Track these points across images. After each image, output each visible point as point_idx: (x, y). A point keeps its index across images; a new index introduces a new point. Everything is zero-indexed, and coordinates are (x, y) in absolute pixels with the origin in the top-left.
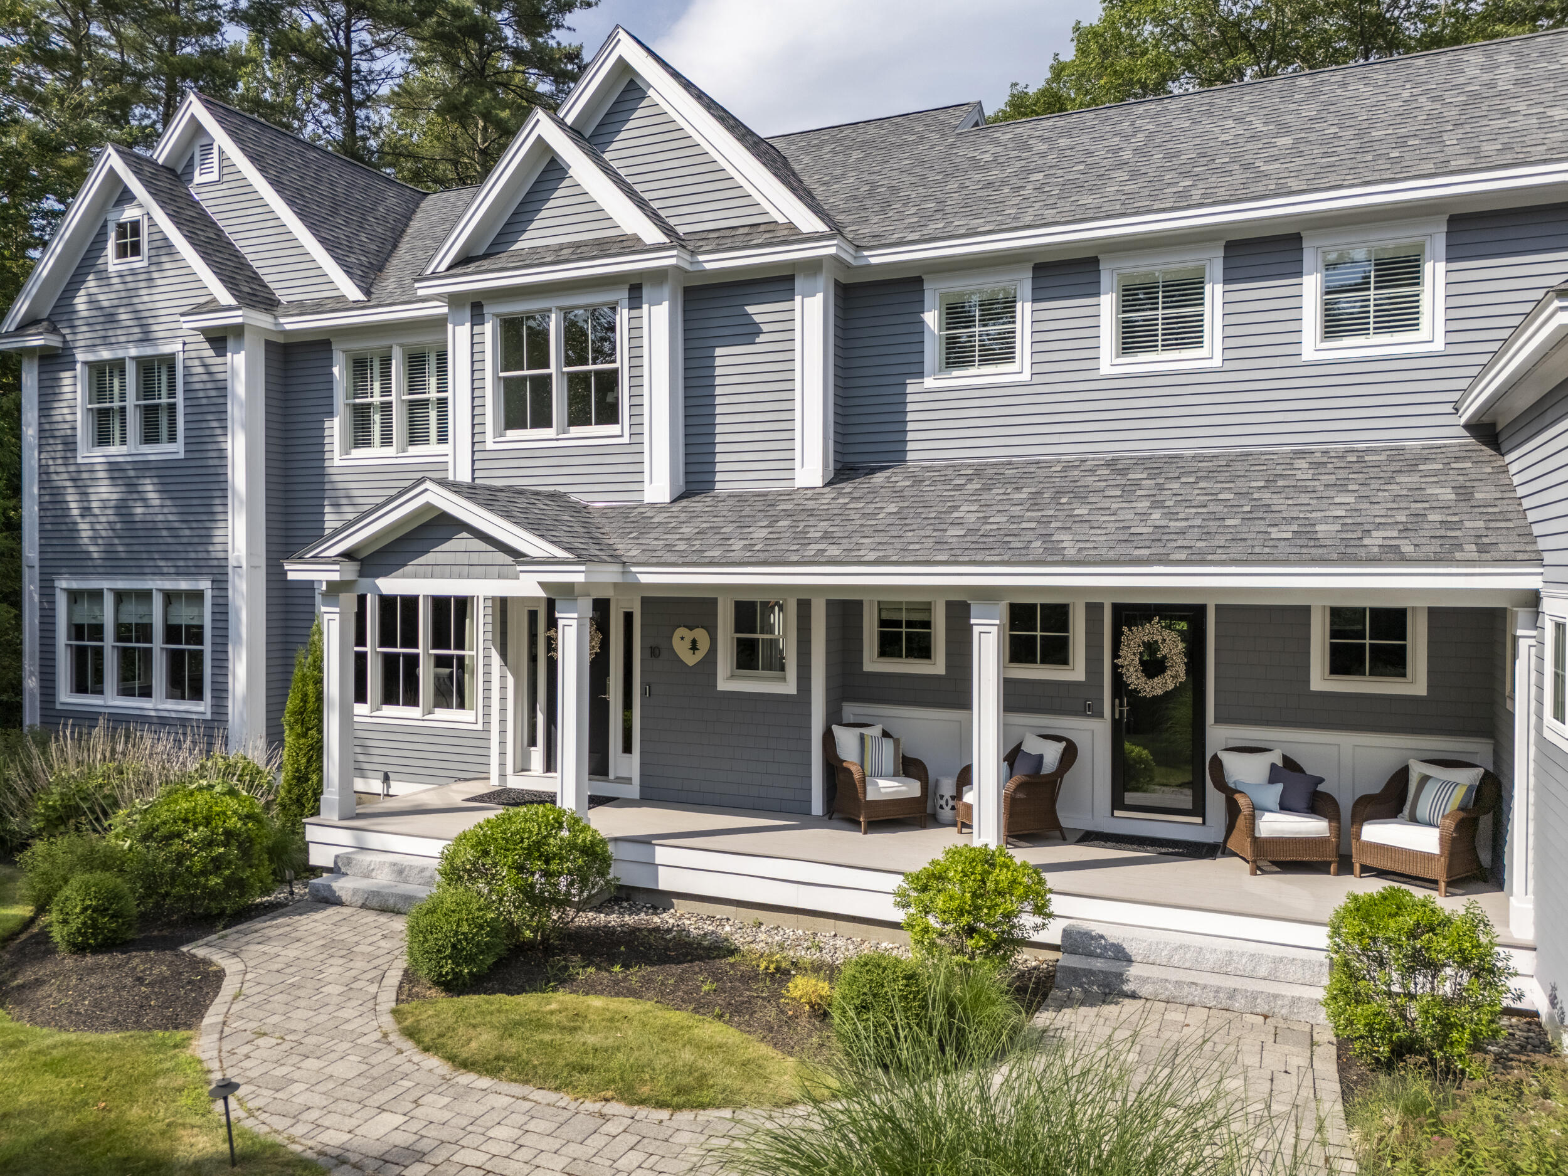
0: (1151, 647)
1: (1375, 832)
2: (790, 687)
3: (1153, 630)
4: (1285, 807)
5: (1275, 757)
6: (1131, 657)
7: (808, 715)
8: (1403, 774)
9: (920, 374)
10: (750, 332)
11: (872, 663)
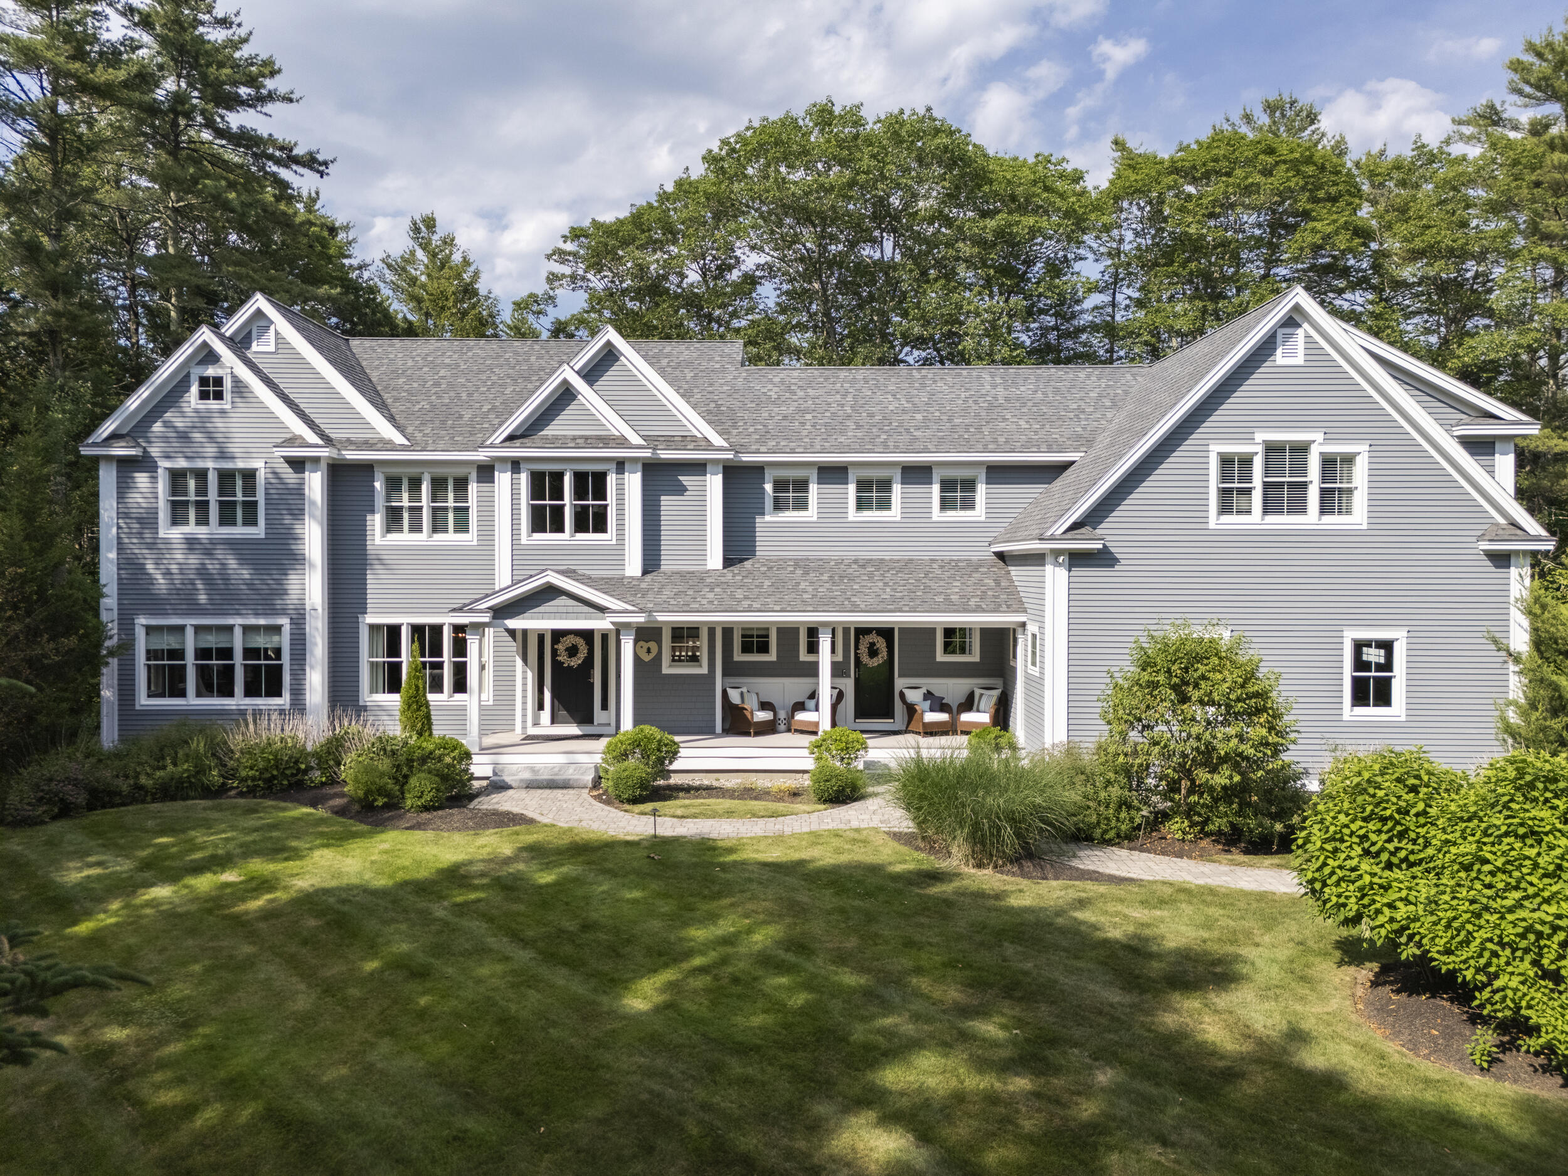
0: (872, 644)
1: (965, 717)
2: (704, 670)
3: (873, 638)
4: (932, 710)
5: (924, 690)
6: (863, 649)
7: (714, 684)
8: (971, 696)
9: (763, 514)
10: (681, 490)
11: (738, 657)
